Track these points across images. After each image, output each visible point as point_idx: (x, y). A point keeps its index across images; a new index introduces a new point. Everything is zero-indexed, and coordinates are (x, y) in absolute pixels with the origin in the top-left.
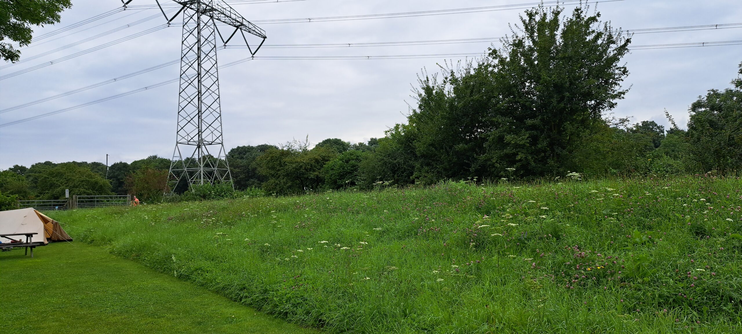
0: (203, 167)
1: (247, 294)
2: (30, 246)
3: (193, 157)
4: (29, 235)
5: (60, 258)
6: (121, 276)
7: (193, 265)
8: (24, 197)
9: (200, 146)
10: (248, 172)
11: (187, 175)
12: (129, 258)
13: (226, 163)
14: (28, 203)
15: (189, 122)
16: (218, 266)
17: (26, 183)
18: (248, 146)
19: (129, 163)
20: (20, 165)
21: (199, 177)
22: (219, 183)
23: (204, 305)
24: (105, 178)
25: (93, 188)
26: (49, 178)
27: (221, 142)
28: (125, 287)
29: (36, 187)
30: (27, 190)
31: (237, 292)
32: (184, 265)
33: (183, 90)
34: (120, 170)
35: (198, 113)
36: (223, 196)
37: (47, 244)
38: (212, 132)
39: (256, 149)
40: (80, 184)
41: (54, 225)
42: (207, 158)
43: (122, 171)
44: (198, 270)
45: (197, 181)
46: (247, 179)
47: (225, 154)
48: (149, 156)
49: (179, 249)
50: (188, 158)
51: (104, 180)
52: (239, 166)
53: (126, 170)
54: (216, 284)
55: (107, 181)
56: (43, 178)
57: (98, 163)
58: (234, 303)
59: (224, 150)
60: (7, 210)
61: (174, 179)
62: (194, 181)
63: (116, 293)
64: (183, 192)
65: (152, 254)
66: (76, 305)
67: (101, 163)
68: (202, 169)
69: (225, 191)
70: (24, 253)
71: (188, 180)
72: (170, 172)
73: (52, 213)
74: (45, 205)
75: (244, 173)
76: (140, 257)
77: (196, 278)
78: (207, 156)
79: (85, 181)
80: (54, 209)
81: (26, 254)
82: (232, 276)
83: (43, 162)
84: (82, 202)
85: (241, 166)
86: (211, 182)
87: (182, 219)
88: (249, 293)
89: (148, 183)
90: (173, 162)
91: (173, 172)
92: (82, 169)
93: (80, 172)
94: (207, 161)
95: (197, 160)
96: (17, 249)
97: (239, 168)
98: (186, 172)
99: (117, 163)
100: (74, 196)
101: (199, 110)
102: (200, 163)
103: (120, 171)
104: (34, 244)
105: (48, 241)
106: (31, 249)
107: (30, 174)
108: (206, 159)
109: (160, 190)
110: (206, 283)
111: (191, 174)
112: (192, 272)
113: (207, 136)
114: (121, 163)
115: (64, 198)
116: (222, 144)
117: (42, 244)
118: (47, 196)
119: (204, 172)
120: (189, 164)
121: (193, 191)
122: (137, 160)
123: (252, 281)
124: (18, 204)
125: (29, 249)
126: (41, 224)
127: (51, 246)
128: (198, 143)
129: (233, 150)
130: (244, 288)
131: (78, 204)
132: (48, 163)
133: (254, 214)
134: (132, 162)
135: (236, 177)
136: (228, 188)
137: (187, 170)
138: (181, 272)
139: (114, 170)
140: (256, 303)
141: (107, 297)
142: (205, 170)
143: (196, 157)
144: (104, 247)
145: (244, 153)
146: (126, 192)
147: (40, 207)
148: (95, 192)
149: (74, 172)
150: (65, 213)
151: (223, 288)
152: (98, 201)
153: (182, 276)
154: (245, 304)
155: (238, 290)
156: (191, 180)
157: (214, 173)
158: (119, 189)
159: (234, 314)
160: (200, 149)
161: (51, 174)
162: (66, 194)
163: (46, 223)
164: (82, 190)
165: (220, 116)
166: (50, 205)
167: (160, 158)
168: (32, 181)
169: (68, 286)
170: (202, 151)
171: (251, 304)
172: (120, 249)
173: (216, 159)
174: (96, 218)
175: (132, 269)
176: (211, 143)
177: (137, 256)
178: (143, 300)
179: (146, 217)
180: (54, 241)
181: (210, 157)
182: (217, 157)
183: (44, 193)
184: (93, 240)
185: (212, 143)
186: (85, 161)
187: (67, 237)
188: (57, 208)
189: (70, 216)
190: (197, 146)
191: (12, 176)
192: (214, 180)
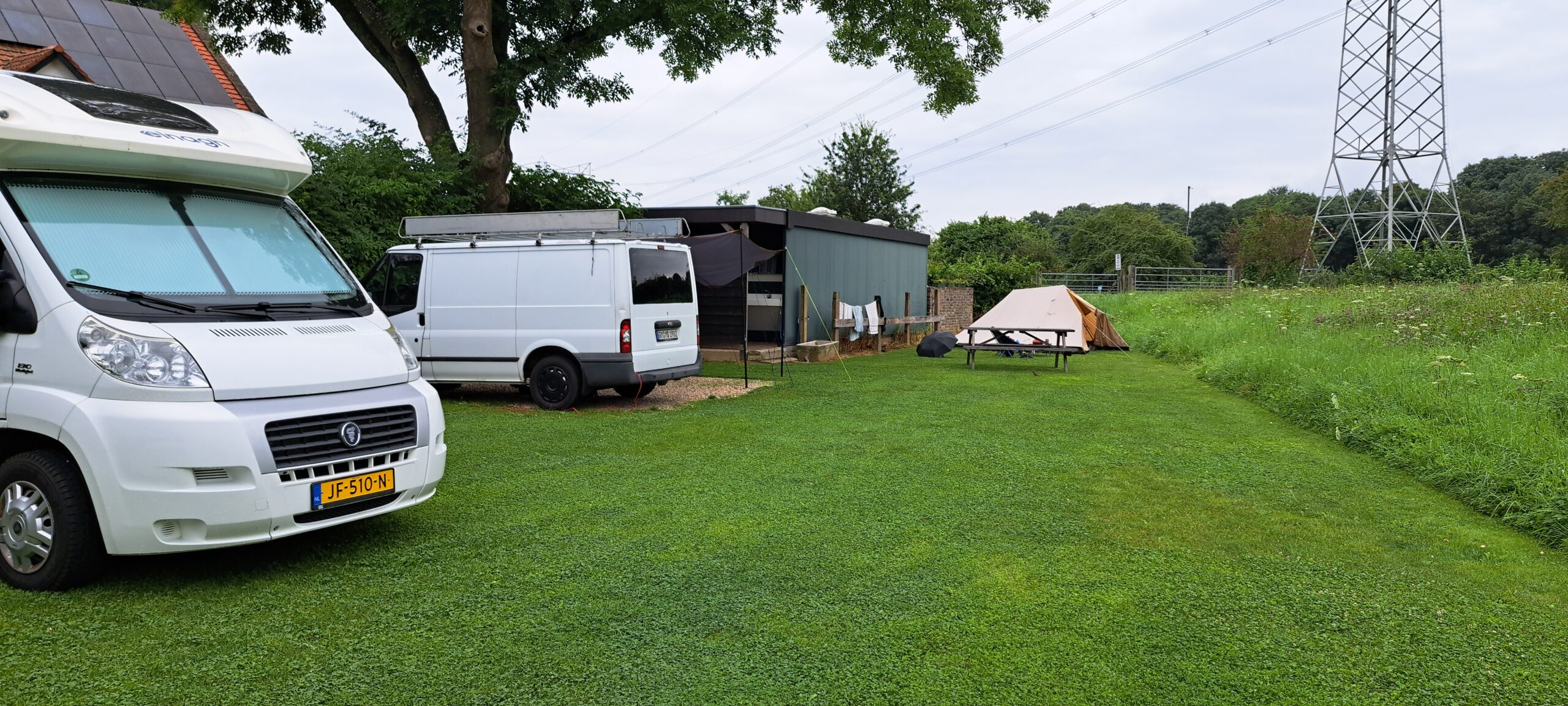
0: (1394, 210)
1: (1518, 504)
2: (1062, 353)
3: (1370, 188)
4: (1061, 333)
5: (1111, 378)
6: (1224, 424)
7: (1377, 421)
8: (1046, 267)
9: (1388, 160)
10: (1509, 222)
11: (1354, 228)
12: (1237, 392)
13: (1452, 200)
14: (1054, 277)
15: (1363, 107)
16: (1439, 430)
17: (1050, 243)
18: (1513, 158)
19: (1229, 204)
20: (1039, 212)
21: (1381, 234)
22: (1433, 246)
23: (1409, 509)
24: (1185, 234)
25: (1163, 254)
26: (1086, 234)
27: (1441, 151)
28: (1234, 446)
29: (1066, 250)
30: (1053, 255)
31: (1492, 494)
32: (1356, 419)
33: (1353, 35)
34: (1210, 218)
35: (1387, 86)
36: (1442, 277)
37: (1088, 352)
38: (1419, 128)
39: (1534, 163)
40: (1139, 244)
41: (1099, 319)
42: (1404, 190)
43: (1215, 221)
44: (1390, 434)
45: (1376, 242)
46: (1505, 238)
47: (1450, 178)
48: (1271, 189)
49: (1346, 383)
50: (1357, 191)
51: (1184, 238)
52: (1484, 206)
53: (1222, 219)
54: (1436, 469)
55: (1189, 241)
56: (1077, 233)
57: (1169, 205)
58: (1482, 518)
59: (1448, 168)
60: (1024, 287)
61: (1324, 236)
62: (1371, 243)
63: (1217, 455)
64: (1344, 266)
65: (1285, 389)
66: (1146, 463)
67: (1175, 206)
68: (1390, 215)
69: (1447, 266)
70: (1053, 363)
71: (1357, 239)
72: (1315, 221)
73: (1094, 297)
74: (1081, 283)
75: (1497, 224)
76: (1259, 392)
77: (1385, 450)
78: (1405, 184)
79: (1148, 239)
80: (1095, 290)
81: (1056, 366)
82: (1477, 457)
83: (1076, 205)
84: (1143, 278)
85: (1492, 208)
86: (1413, 243)
87: (1348, 322)
88: (1523, 502)
89: (1268, 245)
90: (1323, 201)
91: (1324, 221)
92: (1142, 217)
93: (1139, 221)
94: (1404, 195)
95: (1380, 193)
96: (1041, 356)
97: (1483, 211)
98: (1352, 222)
99: (1207, 206)
100: (1130, 268)
101: (1387, 78)
102: (1387, 201)
103: (1211, 221)
104: (1069, 350)
105: (1088, 346)
106: (1065, 358)
107: (1057, 226)
108: (1402, 190)
109: (1293, 261)
110: (1410, 463)
111: (1364, 226)
112: (1377, 437)
113: (1405, 138)
114: (1213, 204)
115: (1112, 270)
116: (1443, 153)
117: (1080, 351)
118: (1083, 266)
119: (1396, 220)
120: (1360, 204)
121: (1368, 264)
122: (1244, 198)
123: (1531, 476)
124: (1040, 279)
125: (1061, 357)
126: (1078, 314)
127: (1094, 356)
128: (1382, 155)
129: (1470, 170)
130: (1511, 489)
131: (1137, 283)
132: (1083, 208)
133: (1534, 319)
134: (1235, 203)
135: (1476, 234)
136: (1455, 260)
137: (1355, 216)
138: (1348, 432)
139: (1199, 219)
140: (1546, 528)
141: (1201, 458)
142: (1399, 216)
143: (1377, 187)
144: (1187, 366)
145: (1501, 174)
146: (1223, 263)
147: (1075, 285)
148: (1166, 260)
149: (1129, 222)
150: (1115, 297)
151: (1454, 481)
152: (1170, 279)
153: (1352, 442)
154: (1512, 525)
155: (1495, 490)
156: (1363, 239)
157: (1420, 223)
158: (1209, 256)
159: (1483, 543)
160: (1387, 167)
161: (1091, 226)
162: (1117, 264)
163: (1086, 315)
164: (1143, 256)
165: (1441, 86)
166: (1089, 283)
167: (1294, 191)
168: (1060, 238)
169: (1130, 429)
170: (1393, 174)
171: (1531, 528)
172: (1217, 373)
173: (1427, 191)
174: (1169, 311)
175: (1243, 414)
176: (1414, 153)
177: (1253, 390)
178: (1273, 477)
179: (1268, 314)
180: (1098, 348)
181: (1411, 186)
182: (1429, 188)
183: (1080, 261)
184: (1166, 352)
185: (1417, 153)
186: (1146, 202)
187: (1120, 342)
188: (1100, 288)
189: (1123, 303)
190: (1380, 162)
191: (1030, 231)
192: (1420, 241)
